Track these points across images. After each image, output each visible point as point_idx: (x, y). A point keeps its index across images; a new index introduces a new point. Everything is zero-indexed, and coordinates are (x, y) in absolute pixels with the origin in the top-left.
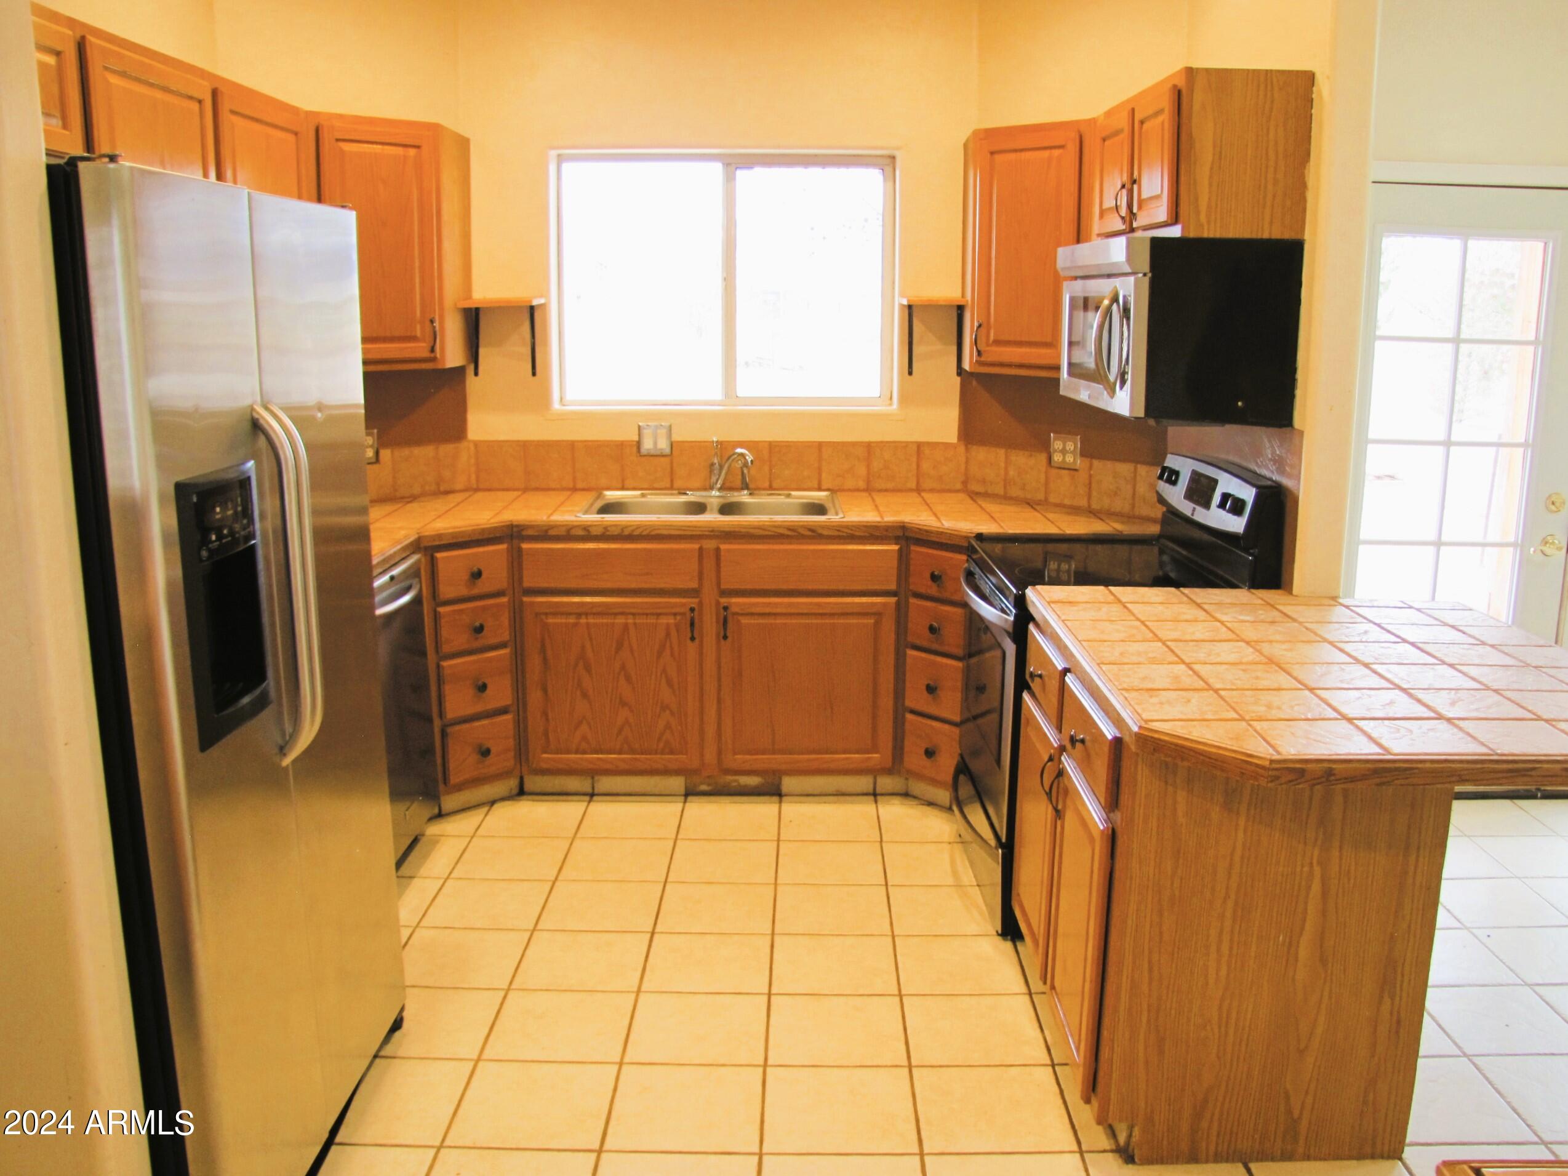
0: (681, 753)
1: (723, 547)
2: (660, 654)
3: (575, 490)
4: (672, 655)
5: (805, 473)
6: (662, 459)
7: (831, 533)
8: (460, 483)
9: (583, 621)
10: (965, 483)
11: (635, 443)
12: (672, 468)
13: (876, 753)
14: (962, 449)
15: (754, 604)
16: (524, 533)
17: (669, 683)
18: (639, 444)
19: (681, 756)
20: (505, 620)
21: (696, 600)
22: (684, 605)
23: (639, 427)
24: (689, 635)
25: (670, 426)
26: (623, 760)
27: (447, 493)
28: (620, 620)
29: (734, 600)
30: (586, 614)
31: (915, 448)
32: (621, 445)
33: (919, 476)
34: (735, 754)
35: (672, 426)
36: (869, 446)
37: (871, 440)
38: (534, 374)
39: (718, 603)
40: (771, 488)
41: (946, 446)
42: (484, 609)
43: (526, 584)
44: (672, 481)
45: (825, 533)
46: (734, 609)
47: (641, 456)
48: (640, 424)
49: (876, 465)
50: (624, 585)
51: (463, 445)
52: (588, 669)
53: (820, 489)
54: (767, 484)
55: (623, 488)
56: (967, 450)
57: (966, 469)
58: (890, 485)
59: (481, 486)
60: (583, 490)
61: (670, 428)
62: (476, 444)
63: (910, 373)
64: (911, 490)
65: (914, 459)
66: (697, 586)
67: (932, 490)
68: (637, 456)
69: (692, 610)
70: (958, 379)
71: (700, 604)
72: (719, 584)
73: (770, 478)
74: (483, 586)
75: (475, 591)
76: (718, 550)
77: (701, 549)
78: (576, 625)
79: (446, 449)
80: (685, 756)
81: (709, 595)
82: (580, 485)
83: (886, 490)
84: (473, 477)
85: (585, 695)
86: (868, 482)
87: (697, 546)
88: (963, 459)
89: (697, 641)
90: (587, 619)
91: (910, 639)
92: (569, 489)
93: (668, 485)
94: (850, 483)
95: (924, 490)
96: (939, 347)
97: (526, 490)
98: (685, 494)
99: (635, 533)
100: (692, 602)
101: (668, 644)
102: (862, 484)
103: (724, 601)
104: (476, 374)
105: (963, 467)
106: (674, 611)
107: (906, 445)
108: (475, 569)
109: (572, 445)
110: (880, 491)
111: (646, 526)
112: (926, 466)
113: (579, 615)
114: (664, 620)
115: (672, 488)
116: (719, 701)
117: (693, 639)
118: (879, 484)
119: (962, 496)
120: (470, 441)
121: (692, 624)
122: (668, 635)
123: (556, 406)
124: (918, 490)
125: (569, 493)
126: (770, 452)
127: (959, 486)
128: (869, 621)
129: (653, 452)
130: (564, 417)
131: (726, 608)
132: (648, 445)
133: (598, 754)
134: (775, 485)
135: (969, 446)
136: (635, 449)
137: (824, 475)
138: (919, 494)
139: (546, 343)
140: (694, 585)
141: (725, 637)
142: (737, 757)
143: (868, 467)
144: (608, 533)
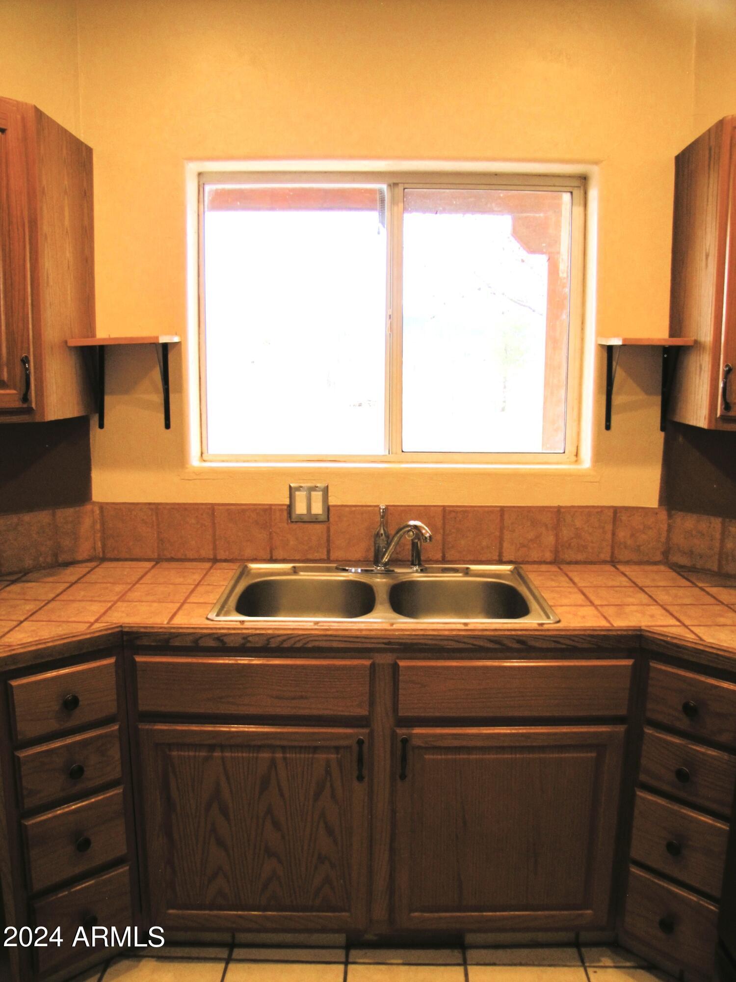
0: (342, 910)
1: (402, 663)
2: (317, 795)
3: (215, 560)
4: (333, 796)
5: (484, 543)
6: (317, 526)
7: (545, 645)
8: (84, 550)
9: (217, 754)
10: (666, 553)
11: (286, 507)
12: (329, 536)
13: (587, 909)
14: (663, 515)
15: (442, 736)
16: (139, 642)
17: (330, 831)
18: (290, 507)
19: (344, 914)
20: (115, 752)
21: (366, 731)
22: (347, 737)
23: (290, 487)
24: (355, 774)
25: (327, 486)
26: (267, 918)
27: (67, 564)
28: (265, 755)
29: (417, 731)
30: (222, 747)
31: (611, 513)
32: (268, 510)
33: (614, 544)
34: (412, 910)
35: (329, 488)
36: (558, 511)
37: (561, 504)
38: (168, 426)
39: (394, 735)
40: (444, 560)
41: (645, 511)
42: (84, 743)
43: (144, 705)
44: (329, 552)
45: (537, 644)
46: (416, 742)
47: (292, 522)
48: (292, 485)
49: (566, 533)
50: (271, 711)
51: (88, 507)
52: (224, 812)
53: (501, 562)
54: (439, 556)
55: (272, 560)
56: (670, 516)
57: (668, 538)
58: (580, 557)
59: (108, 555)
60: (226, 561)
61: (326, 491)
62: (102, 506)
63: (608, 427)
64: (604, 562)
65: (609, 527)
66: (367, 713)
67: (627, 563)
68: (287, 524)
69: (360, 743)
70: (663, 434)
71: (371, 735)
72: (395, 709)
73: (443, 548)
74: (80, 716)
75: (69, 724)
76: (395, 667)
77: (373, 665)
78: (207, 759)
79: (66, 514)
80: (347, 914)
81: (382, 722)
82: (221, 555)
83: (577, 563)
84: (99, 544)
85: (220, 843)
86: (556, 552)
87: (368, 663)
88: (665, 527)
89: (366, 779)
90: (222, 752)
91: (643, 777)
92: (209, 560)
93: (325, 557)
94: (535, 555)
95: (620, 562)
96: (641, 396)
97: (158, 561)
98: (345, 570)
99: (285, 645)
100: (361, 732)
101: (328, 784)
102: (548, 556)
103: (402, 732)
104: (101, 426)
105: (664, 534)
106: (334, 743)
107: (601, 510)
108: (69, 697)
109: (212, 509)
110: (570, 563)
111: (299, 635)
112: (622, 534)
113: (212, 748)
114: (321, 756)
115: (328, 560)
116: (392, 850)
117: (360, 778)
118: (569, 555)
119: (662, 568)
120: (94, 503)
121: (360, 760)
122: (328, 772)
123: (194, 461)
124: (613, 562)
125: (207, 565)
126: (444, 517)
127: (658, 557)
128: (589, 755)
129: (306, 519)
130: (203, 476)
131: (405, 741)
132: (300, 508)
133: (237, 910)
134: (449, 557)
135: (673, 512)
136: (285, 514)
137: (506, 545)
138: (614, 566)
139: (181, 389)
140: (364, 712)
141: (403, 777)
142: (413, 914)
143: (557, 536)
144: (249, 645)
